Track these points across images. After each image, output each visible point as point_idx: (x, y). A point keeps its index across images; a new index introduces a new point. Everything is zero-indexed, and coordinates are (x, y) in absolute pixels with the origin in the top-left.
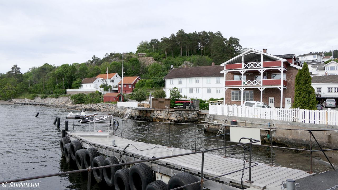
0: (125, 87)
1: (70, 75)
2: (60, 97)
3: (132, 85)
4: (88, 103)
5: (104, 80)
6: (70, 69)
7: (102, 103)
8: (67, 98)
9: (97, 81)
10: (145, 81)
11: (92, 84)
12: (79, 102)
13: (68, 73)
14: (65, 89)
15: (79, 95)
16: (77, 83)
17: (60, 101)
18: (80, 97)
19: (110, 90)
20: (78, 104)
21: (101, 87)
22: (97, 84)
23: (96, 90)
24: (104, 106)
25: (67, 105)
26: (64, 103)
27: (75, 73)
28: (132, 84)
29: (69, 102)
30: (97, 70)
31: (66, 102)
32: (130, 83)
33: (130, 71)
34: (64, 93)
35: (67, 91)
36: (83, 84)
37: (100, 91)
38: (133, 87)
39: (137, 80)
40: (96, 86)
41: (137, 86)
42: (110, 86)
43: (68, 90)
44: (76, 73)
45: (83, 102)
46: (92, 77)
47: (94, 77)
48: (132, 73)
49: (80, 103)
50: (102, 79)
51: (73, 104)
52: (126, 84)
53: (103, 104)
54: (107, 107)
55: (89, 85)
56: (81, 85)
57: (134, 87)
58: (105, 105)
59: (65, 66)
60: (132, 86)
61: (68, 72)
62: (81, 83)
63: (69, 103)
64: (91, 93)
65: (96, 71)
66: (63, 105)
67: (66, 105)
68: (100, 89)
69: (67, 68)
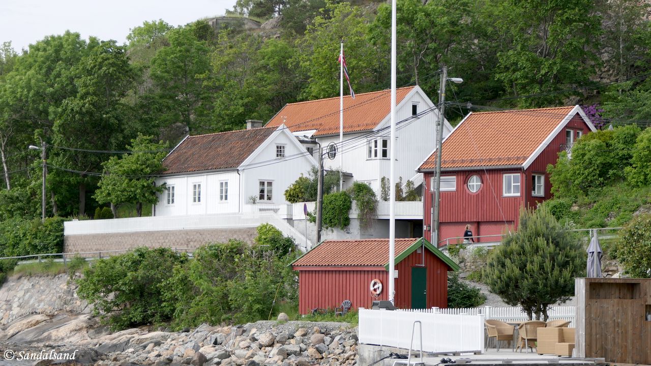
0: (474, 191)
1: (90, 113)
2: (15, 276)
3: (530, 175)
4: (194, 319)
5: (325, 145)
6: (89, 72)
7: (281, 323)
8: (61, 284)
9: (266, 150)
10: (631, 140)
11: (230, 177)
12: (137, 316)
13: (72, 103)
14: (56, 218)
15: (136, 264)
16: (132, 175)
17: (16, 310)
18: (141, 272)
19: (361, 219)
20: (133, 325)
21: (293, 196)
22: (266, 178)
23: (258, 224)
24: (293, 346)
25: (54, 333)
26: (38, 317)
27: (123, 100)
28: (526, 164)
29: (74, 313)
30: (282, 68)
31: (52, 316)
32: (514, 164)
33: (515, 67)
34: (45, 248)
35: (66, 233)
36: (171, 182)
37: (287, 231)
38: (539, 191)
39: (564, 134)
40: (265, 193)
41: (566, 183)
42: (363, 189)
43: (74, 228)
44: (131, 99)
45: (167, 310)
46: (240, 122)
47: (249, 126)
48: (533, 81)
49: (144, 323)
50: (310, 133)
51: (99, 330)
52: (479, 172)
53: (292, 325)
54: (311, 351)
55: (210, 182)
56: (159, 183)
57: (542, 193)
58: (298, 335)
59: (57, 51)
60: (530, 185)
61: (74, 92)
62: (160, 172)
63: (73, 324)
64: (223, 241)
65: (276, 76)
66: (29, 338)
67: (49, 338)
68: (290, 212)
69: (69, 62)
